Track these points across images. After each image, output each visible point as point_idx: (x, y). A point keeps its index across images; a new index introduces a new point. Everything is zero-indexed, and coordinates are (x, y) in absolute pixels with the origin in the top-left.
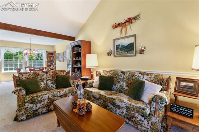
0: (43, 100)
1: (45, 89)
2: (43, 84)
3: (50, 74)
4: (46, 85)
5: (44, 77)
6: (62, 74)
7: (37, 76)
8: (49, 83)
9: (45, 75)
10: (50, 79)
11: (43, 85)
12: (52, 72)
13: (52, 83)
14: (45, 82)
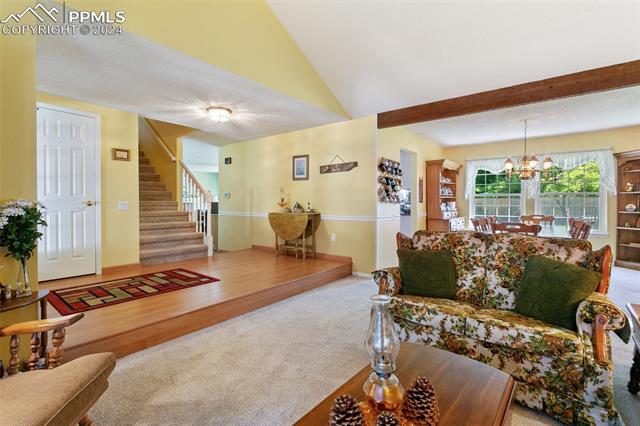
0: (427, 327)
1: (472, 296)
2: (470, 277)
3: (500, 248)
4: (481, 284)
5: (477, 254)
6: (562, 255)
7: (455, 246)
8: (494, 280)
9: (483, 248)
10: (497, 267)
11: (467, 282)
12: (512, 242)
13: (505, 285)
14: (479, 272)
